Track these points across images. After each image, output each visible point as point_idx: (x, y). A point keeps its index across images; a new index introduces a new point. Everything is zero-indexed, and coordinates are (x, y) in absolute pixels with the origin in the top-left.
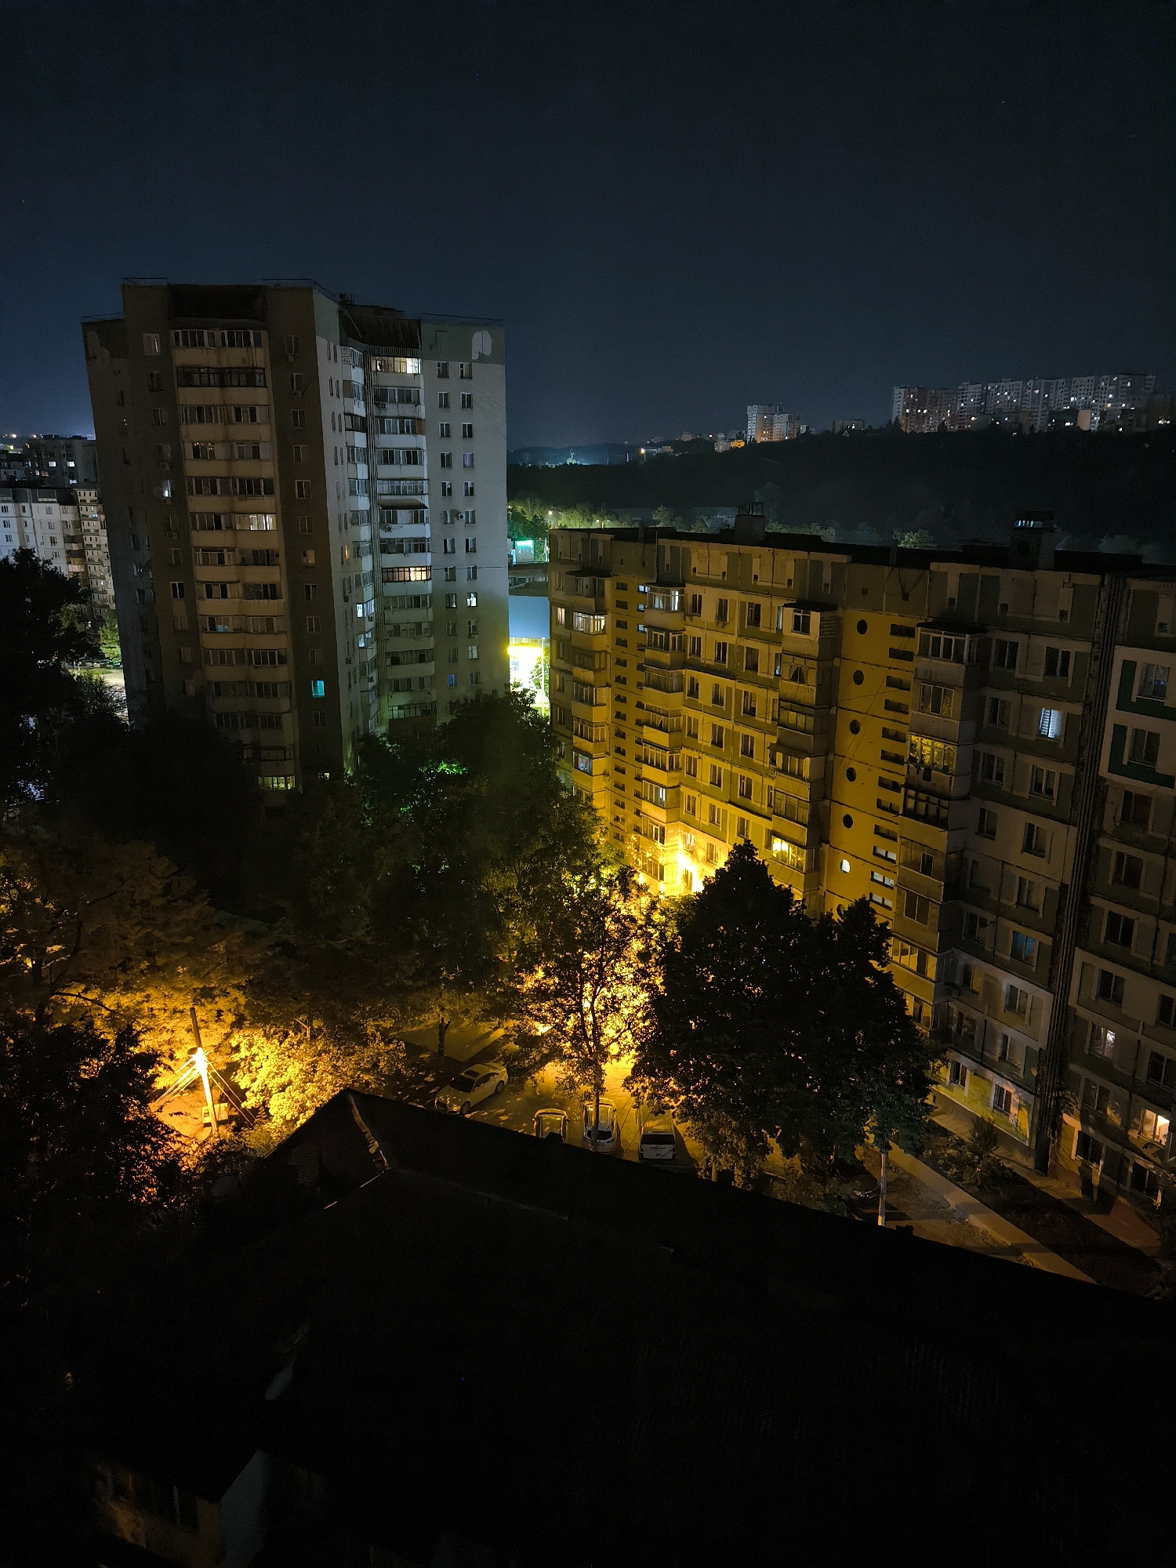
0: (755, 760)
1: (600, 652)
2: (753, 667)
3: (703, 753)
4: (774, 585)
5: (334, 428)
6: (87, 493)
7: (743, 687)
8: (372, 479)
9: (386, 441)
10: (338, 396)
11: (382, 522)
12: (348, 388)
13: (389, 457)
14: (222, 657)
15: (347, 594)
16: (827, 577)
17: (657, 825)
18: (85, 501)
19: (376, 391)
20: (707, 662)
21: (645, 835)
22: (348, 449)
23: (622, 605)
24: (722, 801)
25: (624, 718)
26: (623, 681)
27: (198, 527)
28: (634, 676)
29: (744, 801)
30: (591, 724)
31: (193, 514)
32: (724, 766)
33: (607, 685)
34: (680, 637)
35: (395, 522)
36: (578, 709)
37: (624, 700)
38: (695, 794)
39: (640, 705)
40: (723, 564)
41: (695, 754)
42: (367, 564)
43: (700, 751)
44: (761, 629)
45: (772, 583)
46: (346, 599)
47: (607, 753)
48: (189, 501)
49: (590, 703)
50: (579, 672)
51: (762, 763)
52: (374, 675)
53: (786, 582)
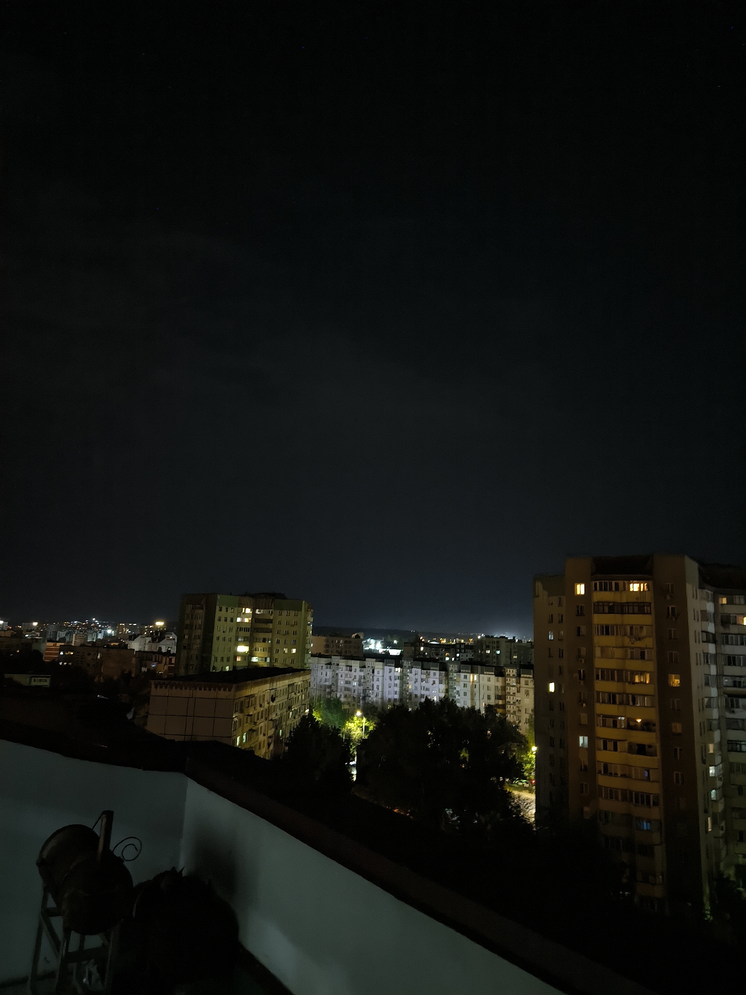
5: (696, 642)
6: (511, 670)
8: (720, 675)
9: (729, 650)
10: (698, 620)
11: (727, 707)
12: (704, 616)
13: (731, 660)
14: (611, 794)
15: (704, 757)
18: (509, 675)
19: (722, 616)
22: (704, 655)
27: (601, 701)
31: (598, 693)
35: (738, 707)
42: (717, 735)
46: (704, 762)
48: (596, 683)
52: (723, 824)
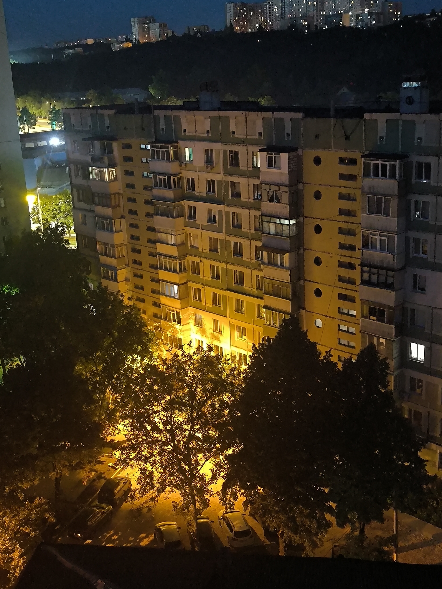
0: (244, 259)
1: (115, 194)
2: (237, 195)
3: (204, 258)
4: (248, 137)
7: (231, 210)
16: (288, 129)
17: (174, 311)
20: (201, 194)
21: (165, 319)
23: (128, 159)
24: (222, 289)
25: (138, 239)
26: (136, 213)
28: (143, 209)
29: (239, 288)
30: (113, 246)
32: (222, 265)
33: (123, 217)
34: (178, 179)
36: (102, 236)
37: (136, 226)
38: (200, 286)
39: (151, 229)
40: (207, 125)
41: (197, 259)
43: (201, 257)
44: (241, 168)
45: (247, 135)
47: (127, 265)
49: (111, 230)
50: (100, 210)
51: (249, 260)
53: (257, 134)
